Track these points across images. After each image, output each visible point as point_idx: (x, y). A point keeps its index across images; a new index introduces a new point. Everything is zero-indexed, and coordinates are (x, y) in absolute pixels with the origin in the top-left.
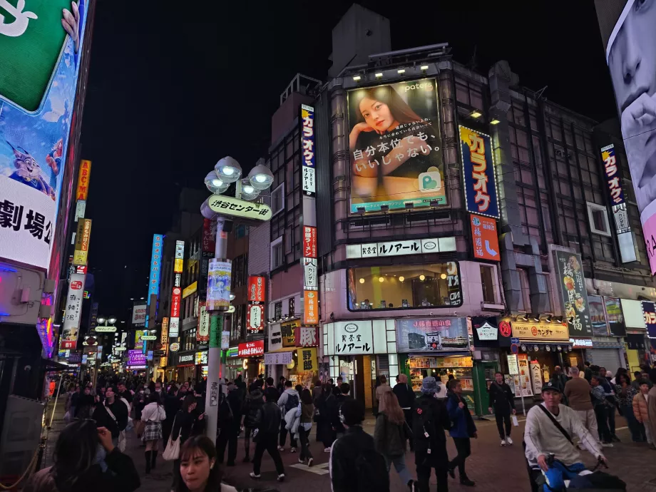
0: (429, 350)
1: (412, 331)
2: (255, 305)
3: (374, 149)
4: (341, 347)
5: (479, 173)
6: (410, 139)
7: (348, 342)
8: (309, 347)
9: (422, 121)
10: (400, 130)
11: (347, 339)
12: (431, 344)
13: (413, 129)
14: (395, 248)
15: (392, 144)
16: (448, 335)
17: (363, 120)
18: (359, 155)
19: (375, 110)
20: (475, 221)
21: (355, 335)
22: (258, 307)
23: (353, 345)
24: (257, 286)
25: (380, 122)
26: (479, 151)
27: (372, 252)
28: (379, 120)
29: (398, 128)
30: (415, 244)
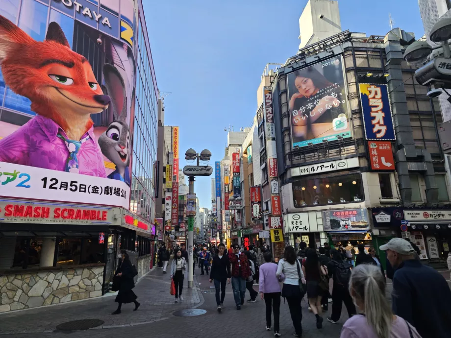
0: (343, 230)
1: (332, 218)
2: (255, 204)
3: (304, 108)
4: (291, 228)
5: (377, 112)
6: (326, 98)
7: (295, 225)
8: (277, 228)
9: (333, 85)
10: (320, 93)
11: (294, 223)
12: (345, 226)
13: (328, 91)
14: (320, 168)
15: (315, 103)
16: (355, 220)
17: (297, 91)
18: (296, 113)
19: (304, 83)
20: (372, 146)
21: (298, 221)
22: (257, 205)
23: (298, 227)
24: (255, 193)
25: (307, 90)
26: (376, 97)
27: (306, 171)
28: (307, 89)
29: (318, 92)
30: (332, 164)
